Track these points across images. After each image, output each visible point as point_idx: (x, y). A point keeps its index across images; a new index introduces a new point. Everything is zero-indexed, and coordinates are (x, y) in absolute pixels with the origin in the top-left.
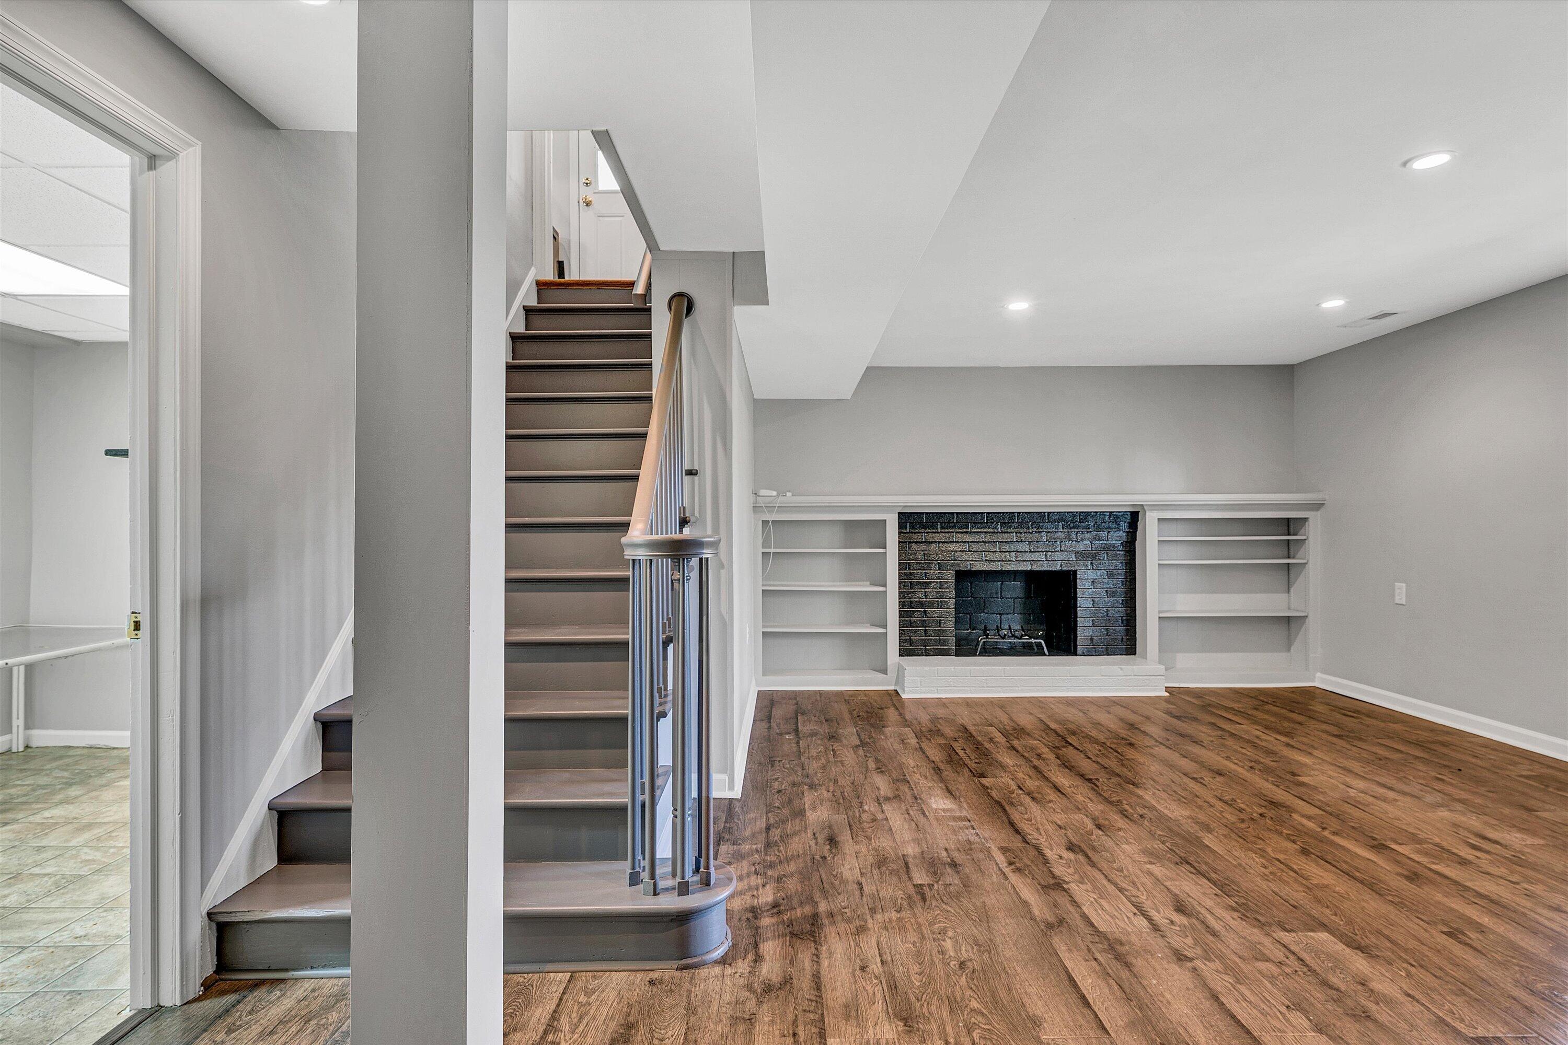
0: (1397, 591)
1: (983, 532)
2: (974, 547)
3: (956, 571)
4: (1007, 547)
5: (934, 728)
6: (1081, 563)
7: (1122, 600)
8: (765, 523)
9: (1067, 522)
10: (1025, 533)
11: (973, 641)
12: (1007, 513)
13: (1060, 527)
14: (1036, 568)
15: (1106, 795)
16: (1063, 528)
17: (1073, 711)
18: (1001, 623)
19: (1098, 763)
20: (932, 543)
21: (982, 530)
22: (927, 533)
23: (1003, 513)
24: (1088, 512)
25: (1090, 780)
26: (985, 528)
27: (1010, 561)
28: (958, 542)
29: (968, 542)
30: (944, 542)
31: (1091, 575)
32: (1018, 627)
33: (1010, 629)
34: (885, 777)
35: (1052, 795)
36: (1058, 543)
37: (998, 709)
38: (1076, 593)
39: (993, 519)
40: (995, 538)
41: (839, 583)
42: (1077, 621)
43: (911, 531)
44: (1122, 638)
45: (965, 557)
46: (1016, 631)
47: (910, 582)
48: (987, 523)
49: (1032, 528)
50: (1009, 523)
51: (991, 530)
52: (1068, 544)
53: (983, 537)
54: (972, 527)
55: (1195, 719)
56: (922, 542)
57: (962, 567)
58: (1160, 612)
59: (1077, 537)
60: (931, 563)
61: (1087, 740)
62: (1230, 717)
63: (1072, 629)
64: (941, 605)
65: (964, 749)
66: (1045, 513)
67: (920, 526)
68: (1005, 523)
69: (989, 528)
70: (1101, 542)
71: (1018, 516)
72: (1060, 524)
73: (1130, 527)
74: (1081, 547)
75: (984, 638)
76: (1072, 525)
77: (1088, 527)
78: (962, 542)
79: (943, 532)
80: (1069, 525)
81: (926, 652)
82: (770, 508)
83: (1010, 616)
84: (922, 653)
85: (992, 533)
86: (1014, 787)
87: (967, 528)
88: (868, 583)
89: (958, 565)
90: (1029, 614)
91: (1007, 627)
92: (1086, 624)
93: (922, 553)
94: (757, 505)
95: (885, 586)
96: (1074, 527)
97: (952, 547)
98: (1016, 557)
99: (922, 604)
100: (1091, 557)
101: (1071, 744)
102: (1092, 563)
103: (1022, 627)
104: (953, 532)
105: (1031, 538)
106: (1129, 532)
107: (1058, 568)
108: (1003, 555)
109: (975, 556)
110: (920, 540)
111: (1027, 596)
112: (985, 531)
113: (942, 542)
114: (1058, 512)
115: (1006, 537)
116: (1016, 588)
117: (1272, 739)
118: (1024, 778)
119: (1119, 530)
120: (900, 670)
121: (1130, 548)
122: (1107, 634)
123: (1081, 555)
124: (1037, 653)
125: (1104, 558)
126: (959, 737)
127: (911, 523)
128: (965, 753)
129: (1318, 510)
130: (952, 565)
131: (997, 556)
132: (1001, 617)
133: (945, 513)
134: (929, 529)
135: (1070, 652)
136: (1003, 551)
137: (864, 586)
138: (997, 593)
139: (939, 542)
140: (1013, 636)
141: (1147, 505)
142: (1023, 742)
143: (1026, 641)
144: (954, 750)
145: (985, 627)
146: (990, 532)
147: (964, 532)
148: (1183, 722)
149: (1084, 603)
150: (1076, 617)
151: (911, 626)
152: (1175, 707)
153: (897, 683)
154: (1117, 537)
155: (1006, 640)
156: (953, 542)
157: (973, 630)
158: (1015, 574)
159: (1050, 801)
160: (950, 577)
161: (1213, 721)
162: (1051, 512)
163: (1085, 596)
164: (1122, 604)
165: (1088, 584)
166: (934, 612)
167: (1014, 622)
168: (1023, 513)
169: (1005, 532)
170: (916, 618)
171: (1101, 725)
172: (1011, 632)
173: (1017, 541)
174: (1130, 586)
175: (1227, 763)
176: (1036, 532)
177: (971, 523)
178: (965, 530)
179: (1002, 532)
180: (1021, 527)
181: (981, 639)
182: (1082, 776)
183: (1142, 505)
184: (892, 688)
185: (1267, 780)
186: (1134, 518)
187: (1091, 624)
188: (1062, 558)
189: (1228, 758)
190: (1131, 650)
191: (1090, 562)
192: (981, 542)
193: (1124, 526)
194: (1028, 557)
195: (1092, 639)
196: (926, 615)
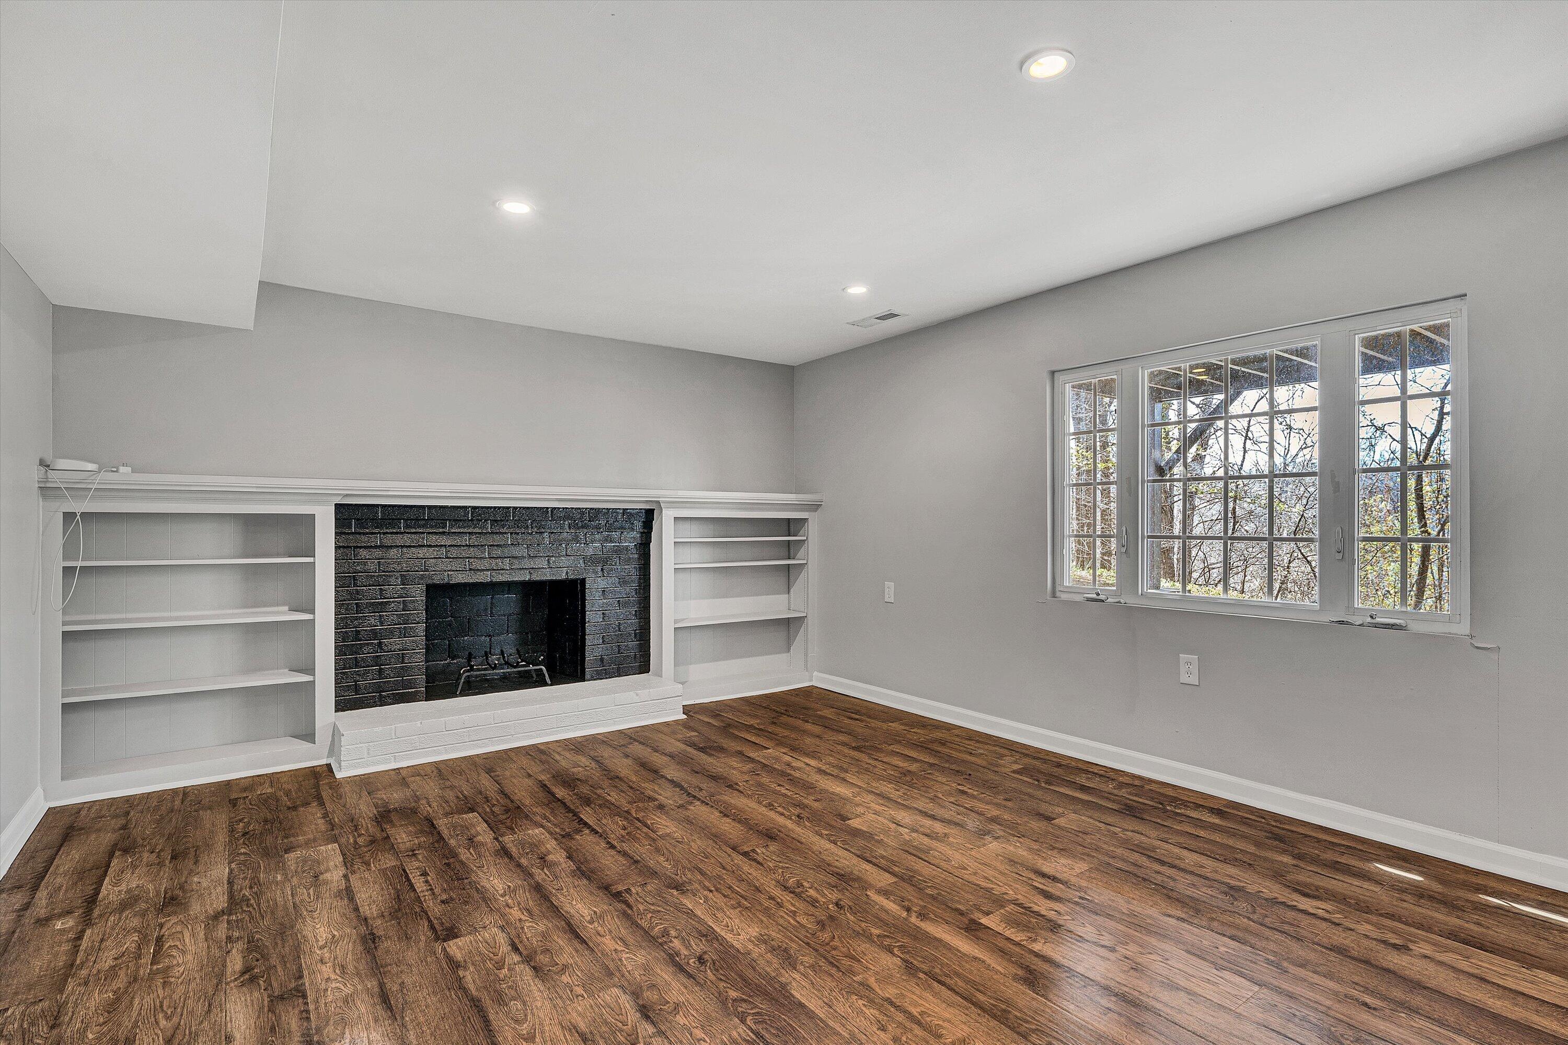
0: (887, 590)
1: (466, 533)
2: (454, 552)
3: (428, 586)
4: (498, 552)
5: (379, 835)
6: (591, 569)
7: (636, 611)
8: (69, 517)
9: (575, 521)
10: (522, 533)
11: (452, 673)
12: (499, 508)
13: (567, 527)
14: (536, 577)
15: (644, 923)
16: (570, 528)
17: (584, 760)
18: (490, 648)
19: (625, 854)
20: (391, 547)
21: (466, 530)
22: (384, 534)
23: (495, 508)
24: (599, 509)
25: (617, 896)
26: (469, 527)
27: (503, 569)
28: (430, 546)
29: (445, 546)
30: (410, 546)
31: (602, 583)
32: (513, 651)
33: (502, 653)
34: (256, 994)
35: (567, 952)
36: (564, 546)
37: (484, 775)
38: (584, 606)
39: (480, 515)
40: (482, 540)
41: (231, 611)
42: (585, 639)
43: (358, 530)
44: (635, 655)
45: (441, 567)
46: (511, 655)
47: (356, 604)
48: (472, 520)
49: (532, 528)
50: (501, 521)
51: (477, 530)
52: (575, 546)
53: (466, 540)
54: (451, 526)
55: (721, 749)
56: (376, 547)
57: (437, 580)
58: (676, 622)
59: (586, 539)
60: (390, 576)
61: (606, 811)
62: (753, 739)
63: (579, 648)
64: (404, 634)
65: (424, 874)
66: (548, 508)
67: (373, 525)
68: (496, 521)
69: (474, 528)
70: (613, 544)
71: (514, 513)
72: (566, 523)
73: (644, 527)
74: (590, 551)
75: (468, 671)
76: (580, 524)
77: (598, 527)
78: (437, 546)
79: (408, 533)
80: (577, 524)
81: (380, 701)
82: (77, 491)
83: (502, 637)
84: (374, 702)
85: (479, 533)
86: (505, 948)
87: (445, 527)
88: (286, 608)
89: (430, 577)
90: (527, 633)
91: (498, 651)
92: (596, 642)
93: (376, 561)
94: (48, 485)
95: (312, 611)
96: (583, 527)
97: (422, 552)
98: (511, 564)
99: (375, 634)
100: (602, 562)
101: (586, 824)
102: (602, 570)
103: (517, 650)
104: (424, 533)
105: (530, 540)
106: (644, 532)
107: (564, 576)
108: (494, 562)
109: (456, 565)
110: (373, 544)
111: (525, 611)
112: (469, 531)
113: (407, 547)
114: (563, 508)
115: (497, 539)
116: (509, 603)
117: (803, 765)
118: (520, 920)
119: (633, 530)
120: (336, 733)
121: (644, 551)
122: (619, 651)
123: (591, 561)
124: (536, 681)
125: (616, 563)
126: (420, 846)
127: (358, 520)
128: (427, 882)
129: (816, 511)
130: (422, 577)
131: (485, 564)
132: (490, 640)
133: (411, 507)
134: (387, 528)
135: (577, 676)
136: (493, 557)
137: (278, 613)
138: (486, 610)
139: (402, 547)
140: (507, 663)
141: (664, 502)
142: (520, 835)
143: (523, 669)
144: (408, 880)
145: (470, 654)
146: (476, 533)
147: (440, 533)
148: (711, 755)
149: (593, 617)
150: (584, 634)
151: (357, 666)
152: (696, 734)
153: (331, 752)
154: (630, 539)
155: (497, 671)
156: (424, 546)
157: (453, 659)
158: (509, 586)
159: (565, 967)
160: (418, 594)
161: (739, 748)
162: (555, 508)
163: (594, 609)
164: (636, 615)
165: (598, 595)
166: (394, 643)
167: (508, 643)
168: (520, 508)
169: (497, 533)
170: (367, 654)
171: (620, 779)
172: (504, 657)
173: (512, 544)
174: (644, 593)
175: (772, 814)
176: (536, 533)
177: (450, 520)
178: (441, 530)
179: (492, 533)
180: (518, 527)
181: (464, 672)
182: (606, 888)
183: (658, 502)
184: (324, 761)
185: (821, 835)
186: (649, 516)
187: (601, 641)
188: (568, 564)
189: (770, 806)
190: (644, 668)
191: (600, 568)
192: (463, 546)
193: (638, 525)
194: (527, 564)
195: (602, 660)
196: (381, 649)
